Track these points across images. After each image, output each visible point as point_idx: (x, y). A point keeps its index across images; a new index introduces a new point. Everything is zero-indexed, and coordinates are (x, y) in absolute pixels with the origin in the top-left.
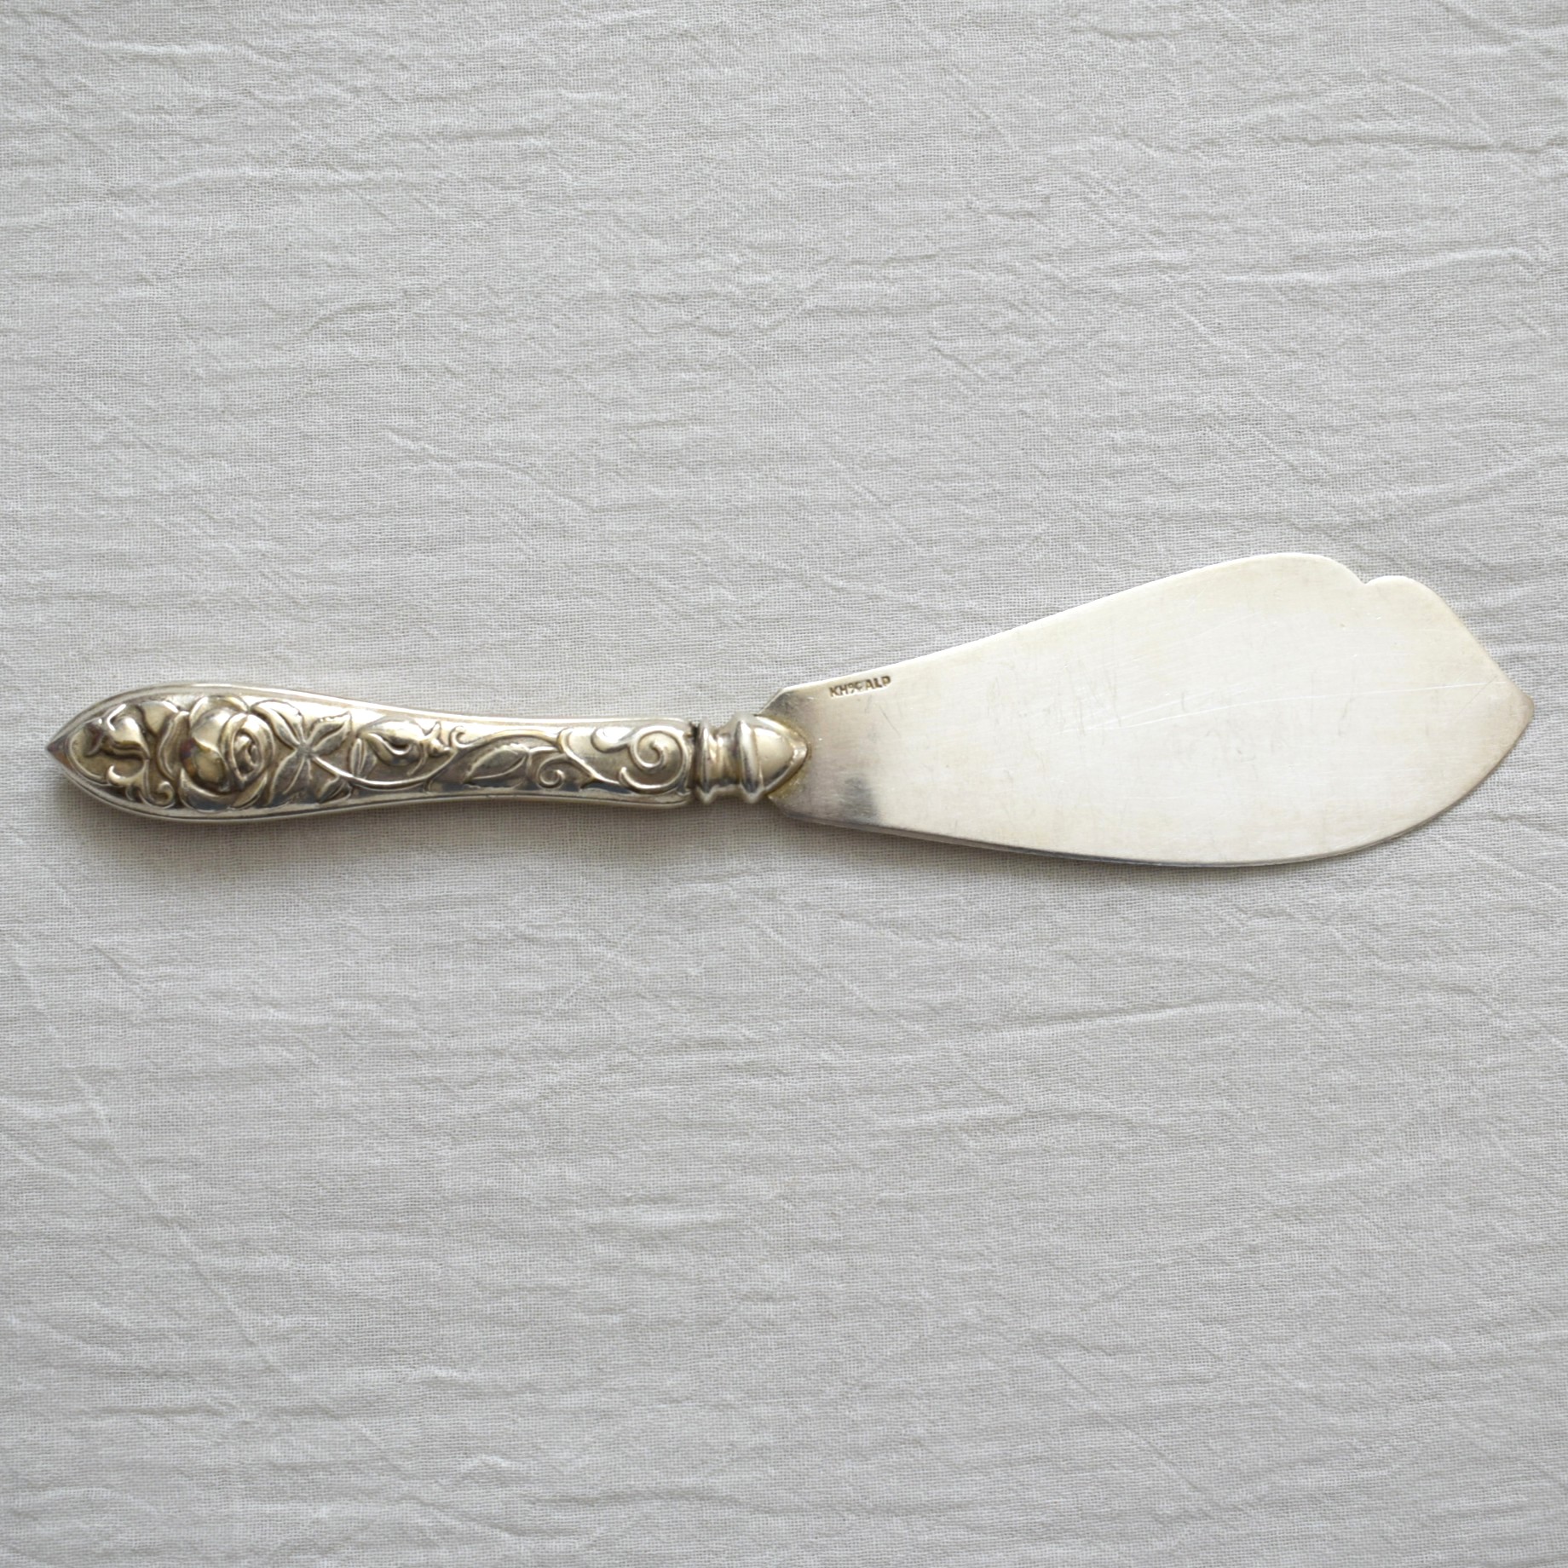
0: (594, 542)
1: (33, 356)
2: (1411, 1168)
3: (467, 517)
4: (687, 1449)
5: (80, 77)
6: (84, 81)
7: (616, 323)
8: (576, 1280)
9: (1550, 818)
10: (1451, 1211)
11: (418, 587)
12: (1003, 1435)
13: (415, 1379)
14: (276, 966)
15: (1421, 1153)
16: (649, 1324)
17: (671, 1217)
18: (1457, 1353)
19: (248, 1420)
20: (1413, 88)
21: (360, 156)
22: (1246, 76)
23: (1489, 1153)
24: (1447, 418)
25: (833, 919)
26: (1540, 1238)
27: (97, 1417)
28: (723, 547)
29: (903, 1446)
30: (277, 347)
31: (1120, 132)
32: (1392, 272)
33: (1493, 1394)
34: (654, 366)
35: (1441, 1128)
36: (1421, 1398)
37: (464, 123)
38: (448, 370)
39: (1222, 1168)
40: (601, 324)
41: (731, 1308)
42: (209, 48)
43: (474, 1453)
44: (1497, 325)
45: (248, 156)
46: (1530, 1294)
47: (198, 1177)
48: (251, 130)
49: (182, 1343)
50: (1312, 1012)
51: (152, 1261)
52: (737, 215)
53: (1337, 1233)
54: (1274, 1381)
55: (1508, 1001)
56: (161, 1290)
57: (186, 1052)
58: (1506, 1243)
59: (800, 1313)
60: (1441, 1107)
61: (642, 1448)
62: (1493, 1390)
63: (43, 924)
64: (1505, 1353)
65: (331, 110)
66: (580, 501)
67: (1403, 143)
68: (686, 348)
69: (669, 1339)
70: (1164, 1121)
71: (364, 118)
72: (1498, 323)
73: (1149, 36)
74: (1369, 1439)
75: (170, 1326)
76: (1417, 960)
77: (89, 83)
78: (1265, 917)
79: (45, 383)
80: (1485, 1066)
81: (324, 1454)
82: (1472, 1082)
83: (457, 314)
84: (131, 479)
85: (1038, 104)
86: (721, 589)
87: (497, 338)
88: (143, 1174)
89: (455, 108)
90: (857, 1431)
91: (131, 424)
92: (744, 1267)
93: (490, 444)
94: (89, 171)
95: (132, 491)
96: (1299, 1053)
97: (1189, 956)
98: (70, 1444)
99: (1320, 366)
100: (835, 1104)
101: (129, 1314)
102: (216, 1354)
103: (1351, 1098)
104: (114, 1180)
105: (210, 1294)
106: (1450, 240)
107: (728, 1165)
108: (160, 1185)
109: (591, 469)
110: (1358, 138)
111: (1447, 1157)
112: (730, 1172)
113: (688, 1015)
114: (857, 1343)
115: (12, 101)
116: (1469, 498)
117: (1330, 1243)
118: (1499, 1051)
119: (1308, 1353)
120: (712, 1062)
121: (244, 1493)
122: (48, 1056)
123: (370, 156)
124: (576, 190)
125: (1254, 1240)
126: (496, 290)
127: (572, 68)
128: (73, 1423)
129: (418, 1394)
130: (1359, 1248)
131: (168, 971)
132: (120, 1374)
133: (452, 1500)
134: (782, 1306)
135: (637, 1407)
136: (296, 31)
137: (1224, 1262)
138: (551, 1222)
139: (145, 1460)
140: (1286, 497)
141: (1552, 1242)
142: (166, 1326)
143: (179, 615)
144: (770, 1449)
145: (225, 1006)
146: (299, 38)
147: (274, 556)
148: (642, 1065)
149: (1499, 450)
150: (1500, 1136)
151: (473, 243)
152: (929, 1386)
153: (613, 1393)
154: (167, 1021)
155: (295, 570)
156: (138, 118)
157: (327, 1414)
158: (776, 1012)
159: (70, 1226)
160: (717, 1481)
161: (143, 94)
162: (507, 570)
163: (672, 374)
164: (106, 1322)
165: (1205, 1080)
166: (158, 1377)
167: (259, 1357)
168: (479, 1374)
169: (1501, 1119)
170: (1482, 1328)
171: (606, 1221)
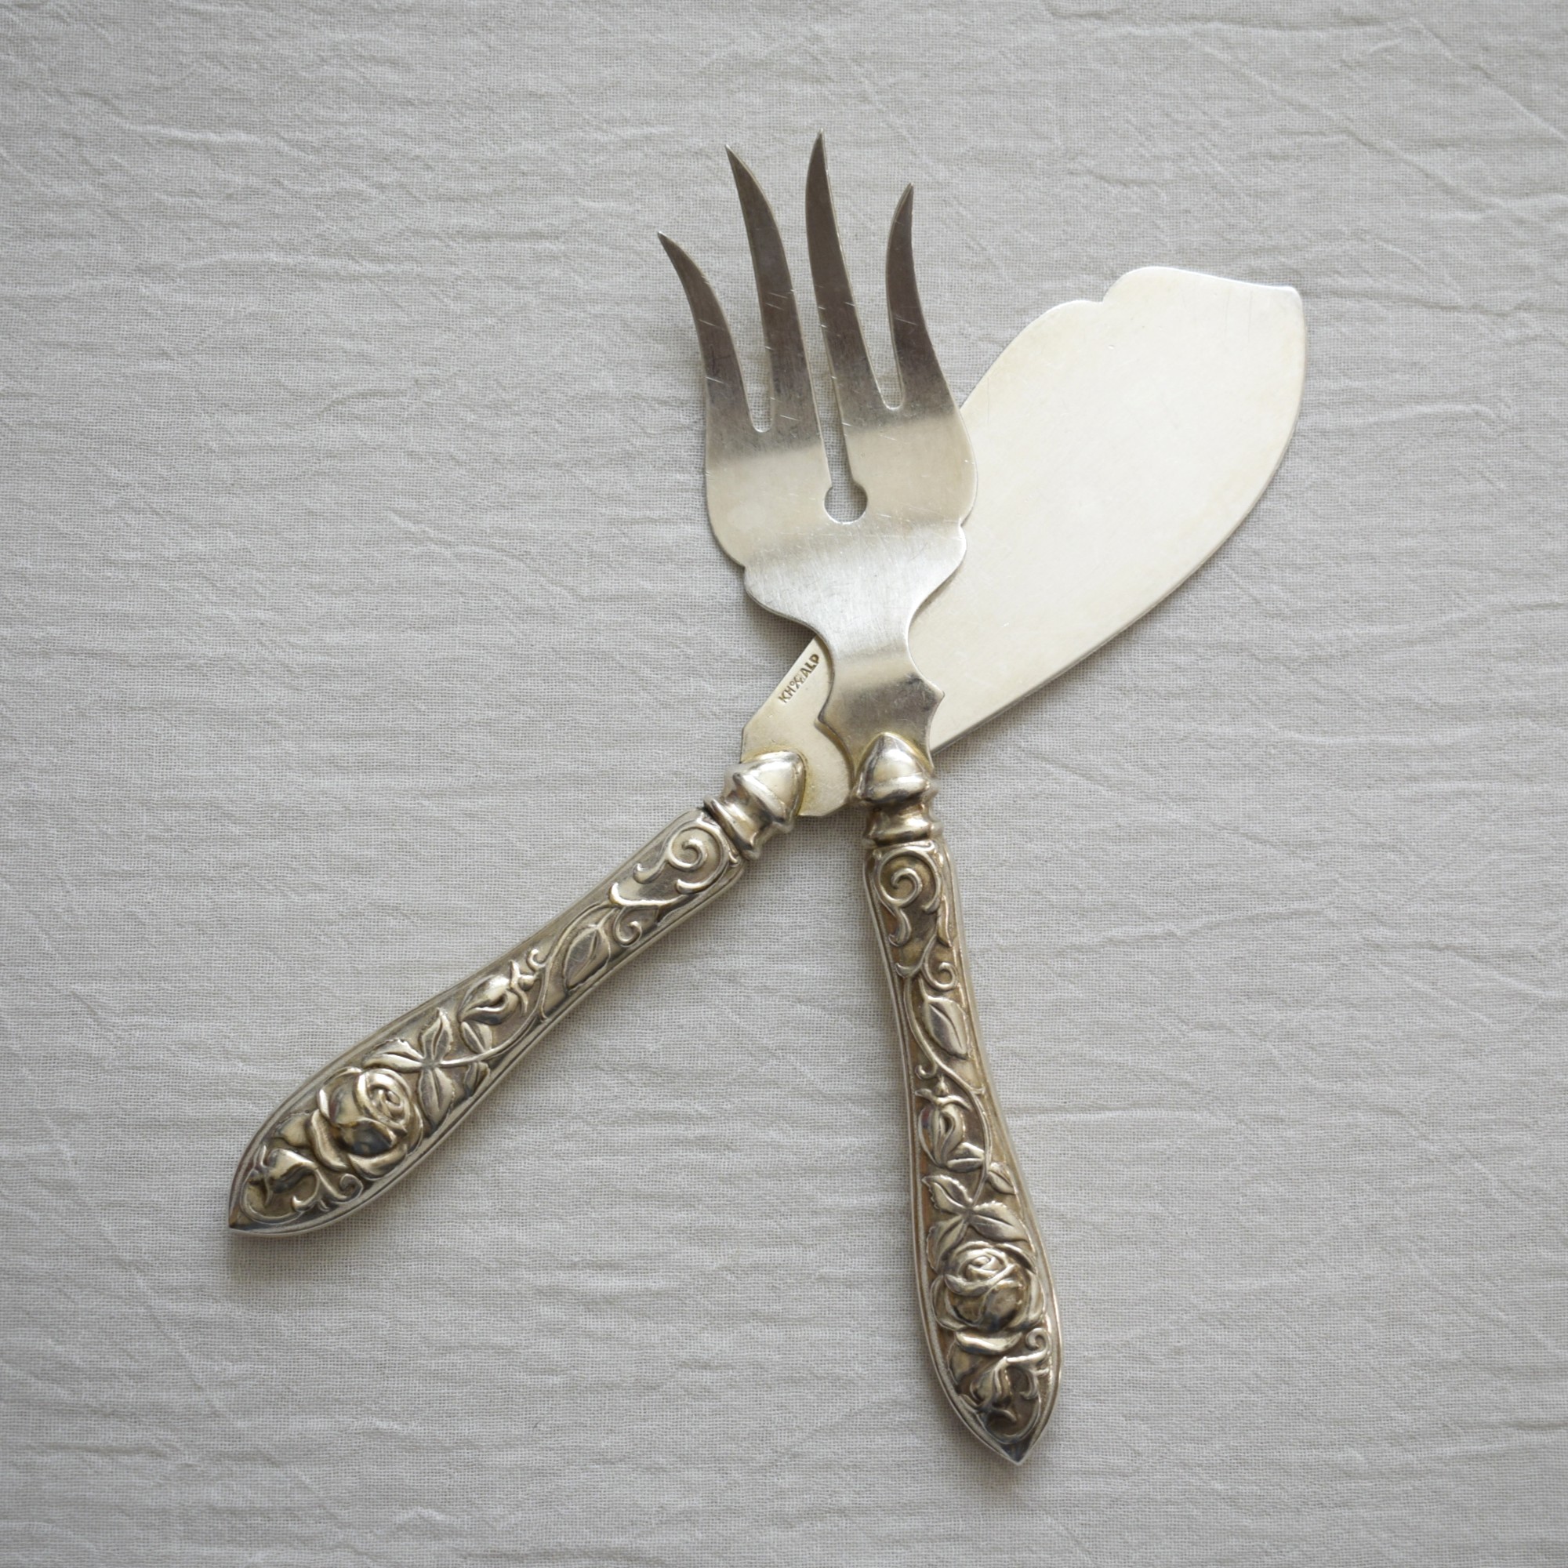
0: (582, 629)
1: (53, 420)
2: (1333, 1281)
3: (461, 599)
4: (618, 1509)
5: (116, 158)
6: (120, 161)
7: (617, 422)
8: (521, 1340)
9: (1485, 951)
10: (1371, 1325)
11: (410, 663)
12: (926, 1511)
13: (356, 1430)
14: (248, 1021)
15: (1344, 1267)
16: (588, 1386)
17: (615, 1283)
18: (1369, 1463)
19: (190, 1463)
20: (1390, 248)
21: (381, 249)
22: (1231, 226)
23: (1409, 1270)
24: (1406, 562)
25: (790, 1003)
26: (1455, 1355)
27: (43, 1452)
28: (706, 641)
29: (828, 1515)
30: (289, 426)
31: (1109, 272)
32: (1361, 421)
33: (1402, 1505)
34: (650, 466)
35: (1364, 1243)
36: (1332, 1505)
37: (483, 224)
38: (452, 458)
39: (1152, 1270)
40: (602, 422)
41: (670, 1374)
42: (243, 137)
43: (410, 1505)
44: (1457, 477)
45: (273, 242)
46: (1442, 1410)
47: (158, 1222)
48: (278, 218)
49: (132, 1384)
50: (1246, 1125)
51: (107, 1302)
52: (739, 326)
53: (1259, 1340)
54: (1191, 1481)
55: (1435, 1125)
56: (115, 1331)
57: (155, 1100)
58: (1421, 1359)
59: (736, 1382)
60: (1365, 1223)
61: (574, 1507)
62: (1402, 1501)
63: (24, 968)
64: (1415, 1466)
65: (356, 204)
66: (572, 590)
67: (1378, 299)
68: (682, 450)
69: (607, 1401)
70: (1098, 1219)
71: (387, 213)
72: (1459, 475)
73: (1142, 183)
74: (1280, 1543)
75: (122, 1367)
76: (1349, 1080)
77: (125, 164)
78: (1206, 1029)
79: (62, 447)
80: (1409, 1186)
81: (263, 1499)
82: (1396, 1201)
83: (465, 404)
84: (139, 544)
85: (1032, 240)
86: (702, 682)
87: (501, 430)
88: (105, 1216)
89: (475, 209)
90: (785, 1498)
91: (143, 491)
92: (684, 1334)
93: (488, 531)
94: (119, 248)
95: (139, 556)
96: (1231, 1163)
97: (1130, 1061)
98: (14, 1477)
99: (1287, 506)
100: (780, 1181)
101: (82, 1353)
102: (164, 1396)
103: (1279, 1210)
104: (76, 1221)
105: (162, 1337)
106: (1417, 394)
107: (674, 1235)
108: (121, 1228)
109: (583, 560)
110: (1336, 293)
111: (1368, 1272)
112: (675, 1242)
113: (644, 1089)
114: (789, 1413)
115: (49, 176)
116: (1423, 640)
117: (1252, 1350)
118: (1424, 1173)
119: (1225, 1455)
120: (664, 1135)
121: (183, 1534)
122: (20, 1096)
123: (391, 249)
124: (587, 294)
125: (1179, 1342)
126: (504, 385)
127: (590, 178)
128: (19, 1457)
129: (358, 1444)
130: (1279, 1356)
131: (143, 1020)
132: (69, 1412)
133: (386, 1550)
134: (720, 1374)
135: (571, 1467)
136: (328, 126)
137: (1148, 1361)
138: (499, 1282)
139: (87, 1497)
140: (1248, 629)
141: (1466, 1360)
142: (117, 1367)
143: (176, 677)
144: (698, 1513)
145: (196, 1058)
146: (330, 133)
147: (272, 626)
148: (596, 1135)
149: (1454, 596)
150: (1420, 1255)
151: (485, 338)
152: (856, 1458)
153: (549, 1452)
154: (138, 1069)
155: (292, 640)
156: (170, 199)
157: (268, 1460)
158: (729, 1090)
159: (30, 1264)
160: (645, 1542)
161: (176, 177)
162: (496, 651)
163: (668, 474)
164: (59, 1359)
165: (1139, 1183)
166: (106, 1416)
167: (206, 1402)
168: (419, 1428)
169: (1422, 1238)
170: (1395, 1439)
171: (552, 1284)
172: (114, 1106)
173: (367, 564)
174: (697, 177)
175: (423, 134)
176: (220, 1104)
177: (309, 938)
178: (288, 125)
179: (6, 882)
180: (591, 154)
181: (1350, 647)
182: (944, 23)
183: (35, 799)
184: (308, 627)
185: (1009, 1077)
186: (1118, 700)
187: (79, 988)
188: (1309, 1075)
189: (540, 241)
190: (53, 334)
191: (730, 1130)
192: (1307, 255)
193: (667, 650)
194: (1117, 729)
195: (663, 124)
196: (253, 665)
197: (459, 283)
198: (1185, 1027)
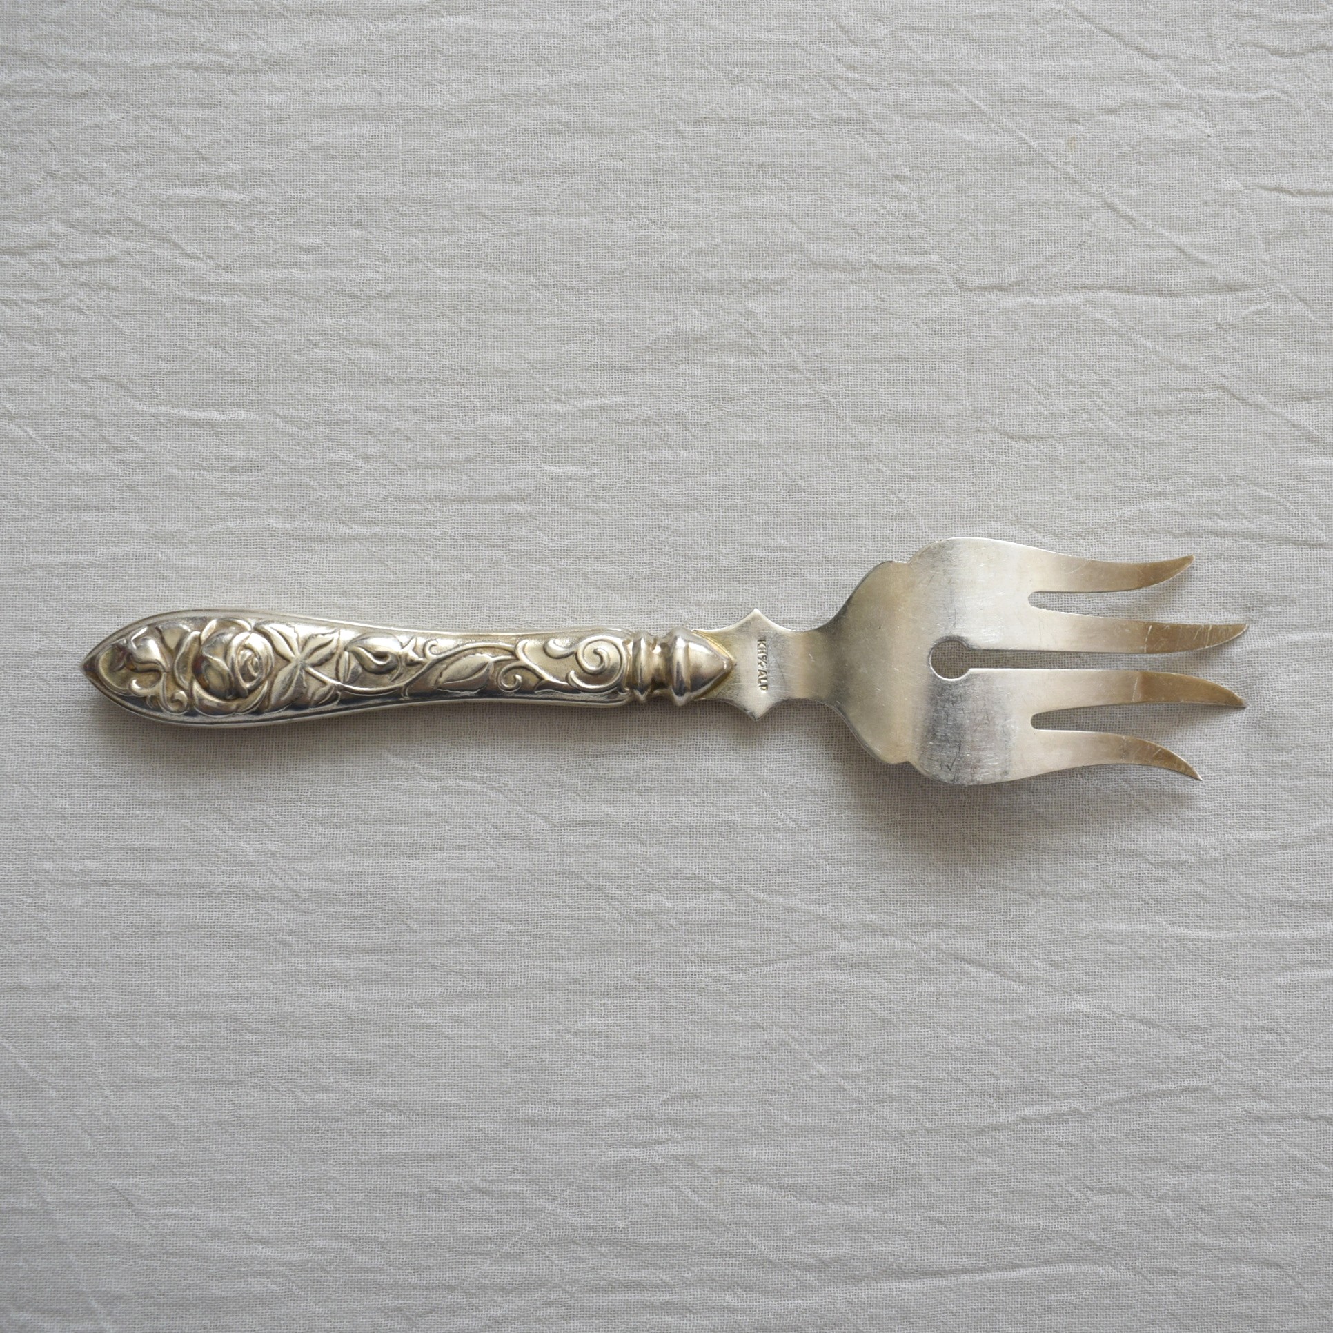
172: (150, 1288)
173: (364, 798)
174: (646, 442)
175: (402, 408)
176: (243, 1283)
177: (318, 1133)
178: (282, 403)
179: (53, 1088)
180: (551, 423)
181: (1232, 851)
182: (864, 298)
183: (76, 1015)
184: (313, 856)
185: (935, 1243)
186: (1027, 903)
187: (118, 1182)
188: (1199, 1232)
189: (508, 502)
190: (82, 597)
191: (691, 1295)
192: (1189, 500)
193: (630, 869)
194: (1027, 930)
195: (615, 395)
196: (265, 891)
197: (438, 542)
198: (1089, 1192)
